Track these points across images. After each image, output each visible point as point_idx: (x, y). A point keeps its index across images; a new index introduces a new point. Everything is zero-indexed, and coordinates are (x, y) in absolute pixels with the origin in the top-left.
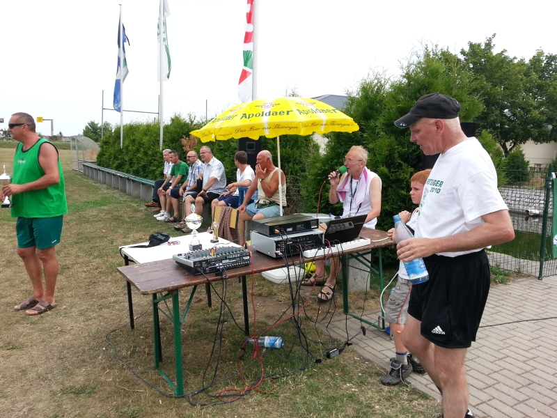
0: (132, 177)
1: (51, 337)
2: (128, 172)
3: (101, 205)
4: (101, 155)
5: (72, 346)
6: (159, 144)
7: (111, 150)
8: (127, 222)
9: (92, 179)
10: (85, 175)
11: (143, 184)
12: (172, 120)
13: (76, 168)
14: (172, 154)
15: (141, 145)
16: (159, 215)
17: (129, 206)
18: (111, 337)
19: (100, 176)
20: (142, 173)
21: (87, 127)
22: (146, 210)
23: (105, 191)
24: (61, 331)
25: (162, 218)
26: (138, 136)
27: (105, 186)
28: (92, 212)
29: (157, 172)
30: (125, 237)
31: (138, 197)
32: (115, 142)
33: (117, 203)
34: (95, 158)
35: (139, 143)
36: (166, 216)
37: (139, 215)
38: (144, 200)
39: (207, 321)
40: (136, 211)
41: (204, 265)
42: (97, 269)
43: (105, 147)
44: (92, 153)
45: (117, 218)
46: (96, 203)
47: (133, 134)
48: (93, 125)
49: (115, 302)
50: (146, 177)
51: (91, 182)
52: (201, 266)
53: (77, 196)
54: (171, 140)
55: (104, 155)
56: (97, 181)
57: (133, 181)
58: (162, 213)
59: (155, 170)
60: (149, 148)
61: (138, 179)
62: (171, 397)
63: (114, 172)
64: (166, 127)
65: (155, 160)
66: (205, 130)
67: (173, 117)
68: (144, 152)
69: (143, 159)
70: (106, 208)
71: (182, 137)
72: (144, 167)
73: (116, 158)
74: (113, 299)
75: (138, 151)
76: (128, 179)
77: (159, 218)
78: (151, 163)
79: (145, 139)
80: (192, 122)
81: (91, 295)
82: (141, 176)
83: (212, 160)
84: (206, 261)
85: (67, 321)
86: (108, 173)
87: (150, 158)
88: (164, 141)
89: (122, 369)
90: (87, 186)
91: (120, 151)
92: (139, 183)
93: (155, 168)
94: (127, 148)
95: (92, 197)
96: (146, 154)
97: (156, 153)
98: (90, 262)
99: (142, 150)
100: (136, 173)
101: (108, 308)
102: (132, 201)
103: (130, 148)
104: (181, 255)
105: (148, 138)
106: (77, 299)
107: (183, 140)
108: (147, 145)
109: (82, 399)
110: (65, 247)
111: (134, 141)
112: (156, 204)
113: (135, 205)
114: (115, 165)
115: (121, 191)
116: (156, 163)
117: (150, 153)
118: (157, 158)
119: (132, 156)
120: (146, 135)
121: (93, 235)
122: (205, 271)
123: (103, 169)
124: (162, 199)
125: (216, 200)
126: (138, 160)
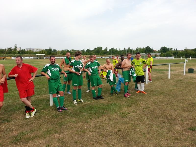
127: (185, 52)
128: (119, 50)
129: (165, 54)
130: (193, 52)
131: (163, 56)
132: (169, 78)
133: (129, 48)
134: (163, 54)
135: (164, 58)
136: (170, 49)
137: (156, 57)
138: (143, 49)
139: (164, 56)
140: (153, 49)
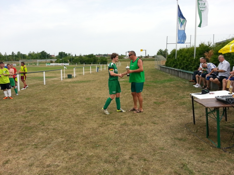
0: (182, 70)
1: (166, 122)
2: (179, 68)
3: (170, 81)
4: (167, 62)
5: (174, 126)
6: (193, 56)
7: (171, 60)
8: (182, 88)
9: (164, 72)
10: (161, 70)
11: (187, 73)
12: (200, 45)
13: (157, 68)
14: (204, 59)
15: (185, 57)
16: (196, 85)
17: (182, 82)
18: (187, 126)
19: (167, 70)
20: (185, 69)
21: (158, 52)
22: (189, 83)
23: (170, 76)
24: (168, 121)
25: (197, 87)
26: (183, 53)
27: (170, 74)
28: (167, 84)
29: (193, 68)
30: (183, 93)
31: (184, 78)
32: (173, 57)
33: (176, 81)
34: (164, 63)
35: (184, 56)
36: (199, 86)
37: (186, 85)
38: (187, 80)
39: (226, 126)
40: (185, 84)
41: (230, 100)
42: (175, 103)
43: (169, 59)
44: (163, 62)
45: (178, 86)
46: (168, 81)
47: (181, 53)
48: (161, 51)
49: (185, 115)
50: (187, 70)
51: (164, 73)
52: (229, 101)
53: (160, 78)
54: (199, 54)
55: (168, 62)
56: (166, 72)
57: (182, 72)
58: (197, 85)
59: (191, 67)
60: (189, 58)
61: (184, 71)
62: (215, 147)
63: (173, 69)
64: (197, 49)
65: (192, 63)
66: (225, 48)
67: (200, 44)
68: (186, 60)
69: (186, 63)
70: (172, 82)
71: (205, 52)
72: (187, 66)
73: (173, 63)
74: (184, 114)
75: (184, 60)
76: (180, 71)
77: (196, 87)
78: (190, 64)
79: (187, 55)
80: (209, 45)
81: (176, 112)
82: (185, 70)
83: (224, 61)
84: (231, 99)
85: (170, 119)
86: (171, 69)
87: (189, 62)
88: (196, 55)
89: (194, 136)
90: (163, 74)
91: (175, 60)
92: (185, 73)
93: (192, 66)
94: (178, 59)
95: (165, 79)
96: (187, 61)
97: (192, 60)
98: (172, 101)
99: (186, 59)
100: (183, 69)
101: (183, 116)
102: (182, 80)
103: (180, 59)
104: (219, 96)
105: (188, 54)
106: (171, 112)
107: (205, 53)
108: (188, 57)
109: (182, 142)
110: (162, 95)
111: (181, 56)
112: (194, 81)
113: (184, 81)
114: (173, 66)
115: (177, 76)
116: (192, 64)
117: (189, 60)
118: (193, 62)
119: (181, 62)
120: (187, 53)
121: (171, 92)
122: (230, 102)
123: (168, 68)
124: (197, 79)
125: (225, 79)
126: (183, 63)
127: (79, 58)
128: (5, 55)
129: (61, 61)
130: (87, 58)
131: (58, 62)
132: (45, 84)
133: (19, 53)
134: (58, 61)
135: (59, 65)
136: (68, 55)
137: (51, 64)
138: (38, 54)
139: (60, 63)
140: (49, 54)
